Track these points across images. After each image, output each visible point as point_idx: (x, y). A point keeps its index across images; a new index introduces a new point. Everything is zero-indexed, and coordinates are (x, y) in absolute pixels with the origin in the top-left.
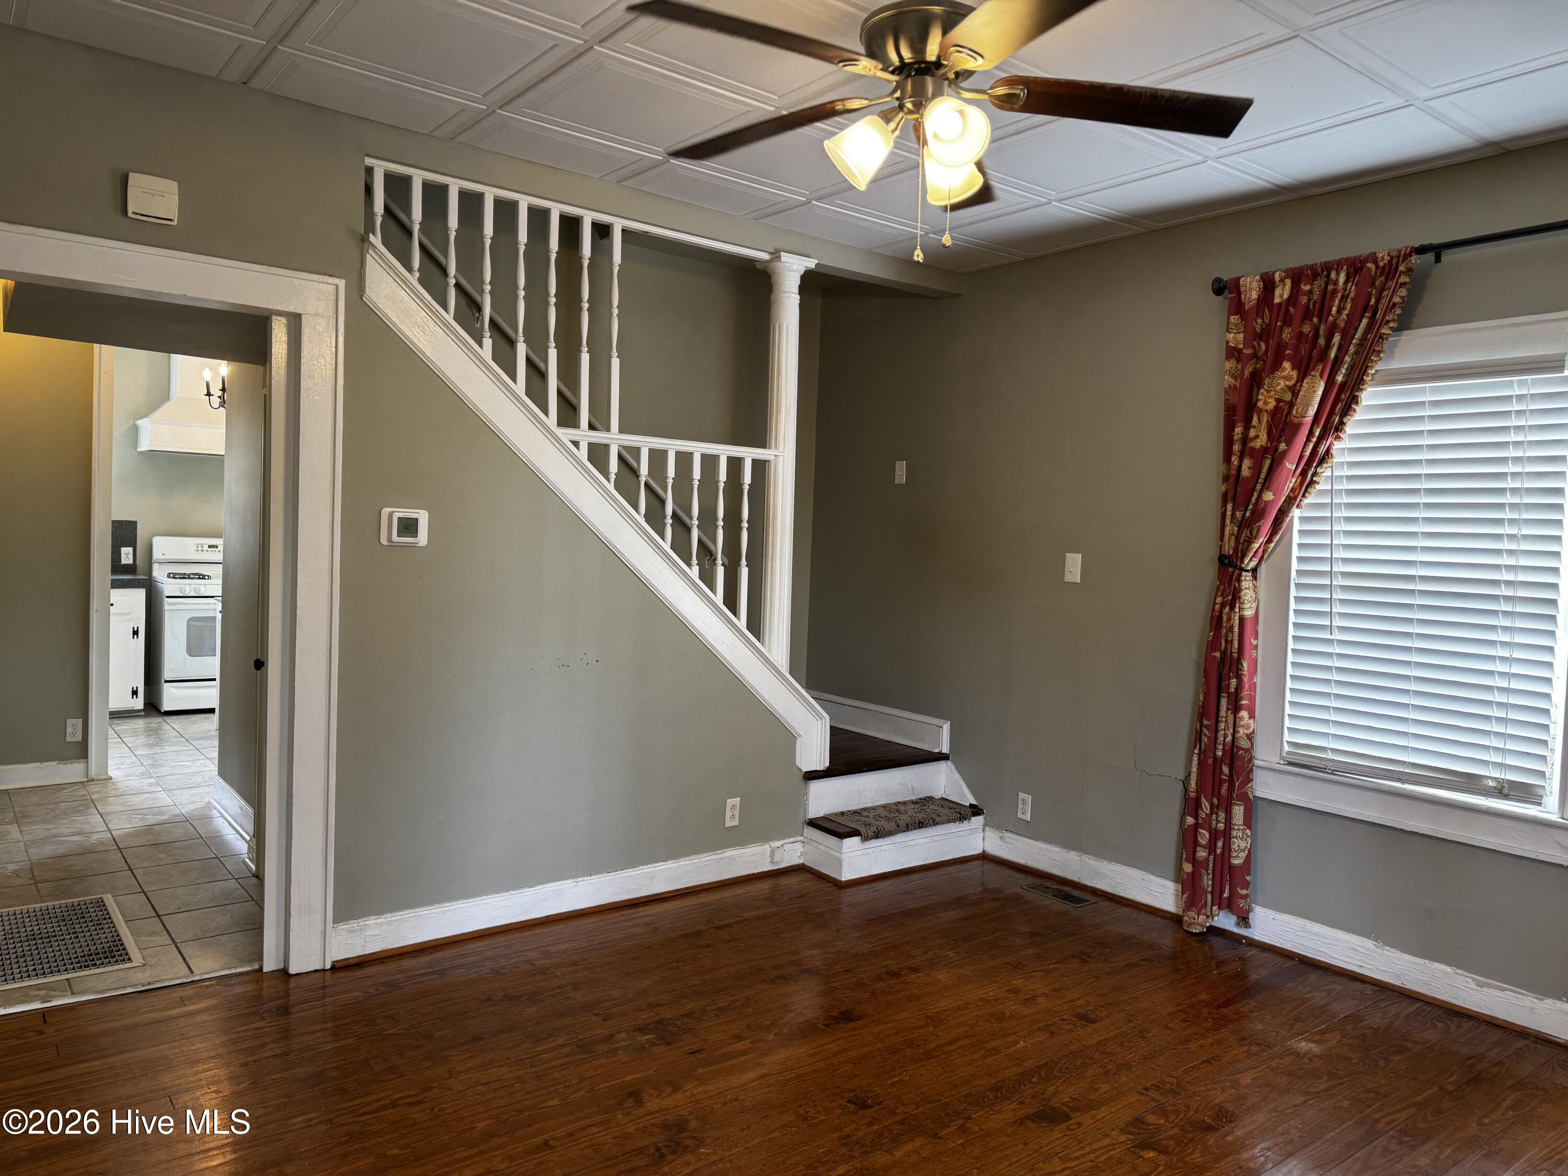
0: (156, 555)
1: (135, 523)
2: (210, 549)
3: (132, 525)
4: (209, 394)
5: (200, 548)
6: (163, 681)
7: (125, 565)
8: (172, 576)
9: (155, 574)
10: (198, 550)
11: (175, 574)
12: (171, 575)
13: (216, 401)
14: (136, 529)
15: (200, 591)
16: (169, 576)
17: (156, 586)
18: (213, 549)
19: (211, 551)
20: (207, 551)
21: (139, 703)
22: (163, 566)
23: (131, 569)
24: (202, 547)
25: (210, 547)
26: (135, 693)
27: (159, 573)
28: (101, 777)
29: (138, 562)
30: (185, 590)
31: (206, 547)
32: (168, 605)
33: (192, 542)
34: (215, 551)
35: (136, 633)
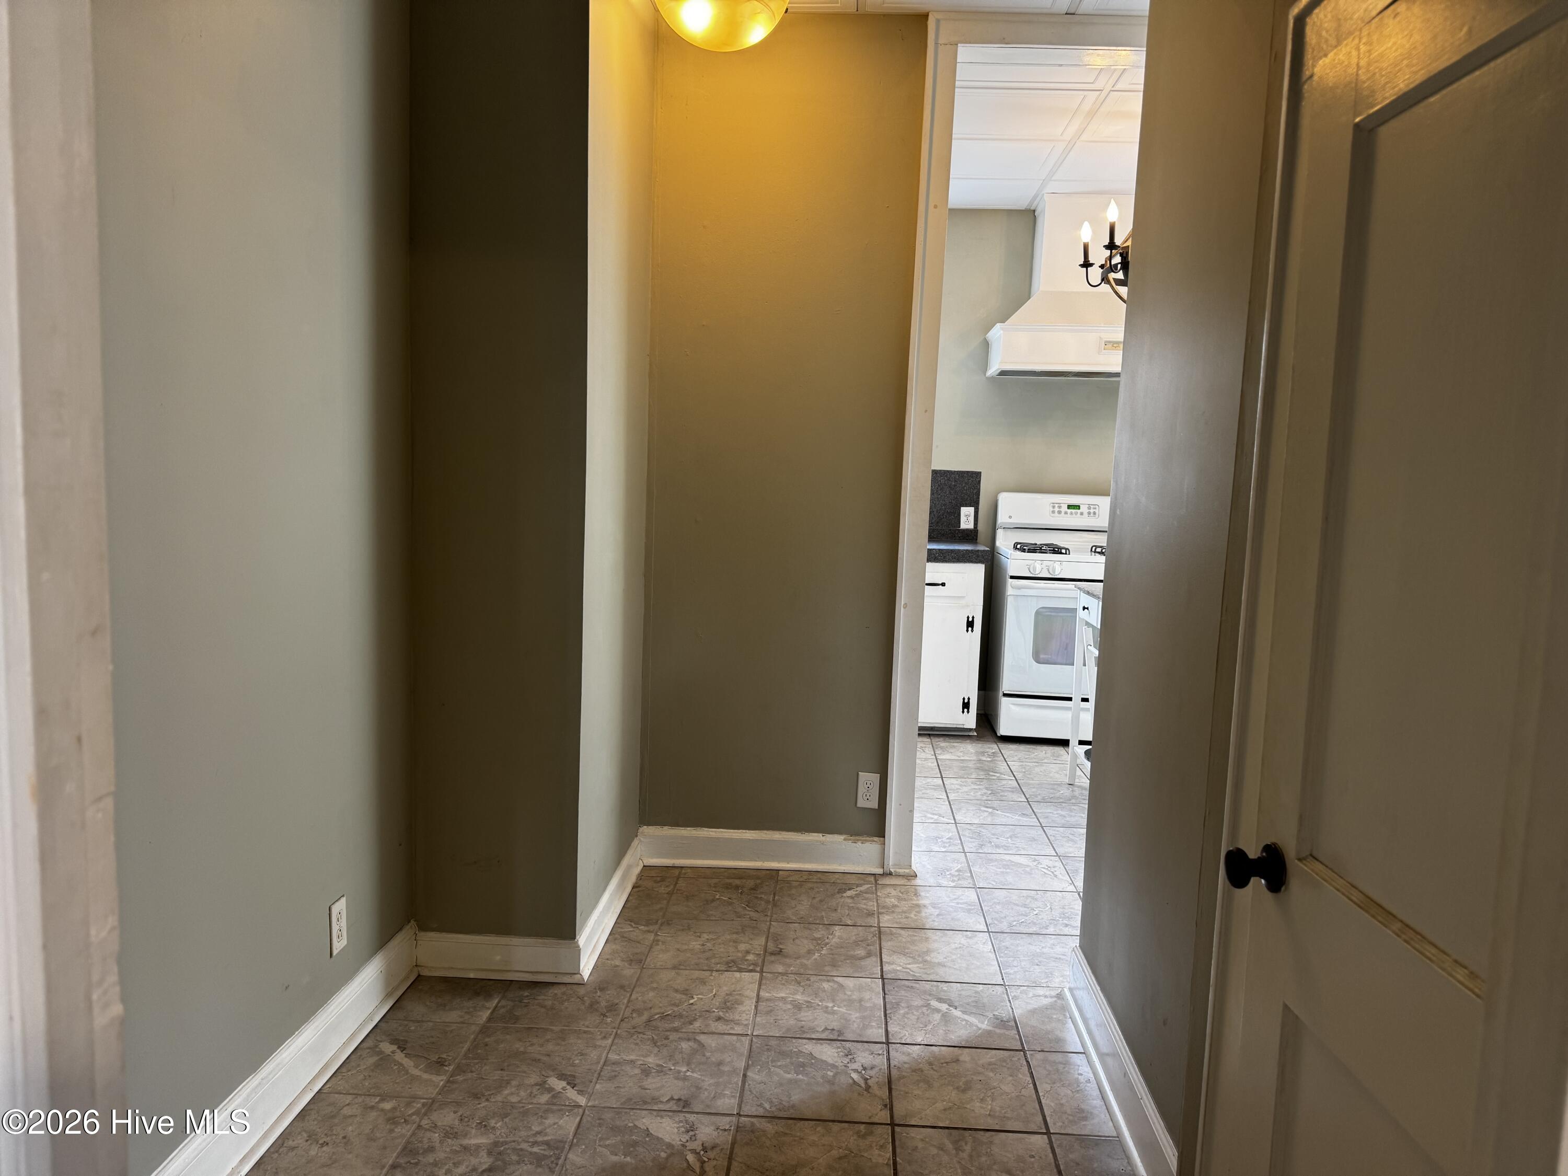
0: (1002, 518)
1: (977, 475)
2: (1069, 511)
3: (974, 478)
4: (1087, 264)
5: (1057, 509)
6: (1001, 694)
7: (964, 530)
8: (1021, 547)
9: (999, 543)
10: (1053, 512)
11: (1023, 544)
12: (1019, 546)
13: (1095, 273)
14: (979, 482)
15: (1054, 571)
16: (1015, 548)
17: (999, 561)
18: (1073, 511)
19: (1071, 513)
20: (1066, 513)
21: (970, 720)
22: (1009, 533)
23: (970, 536)
24: (1060, 507)
25: (1069, 507)
26: (966, 705)
27: (1004, 542)
28: (901, 871)
29: (980, 527)
30: (1035, 569)
31: (1064, 508)
32: (1012, 589)
33: (1046, 500)
34: (1076, 513)
35: (970, 624)
